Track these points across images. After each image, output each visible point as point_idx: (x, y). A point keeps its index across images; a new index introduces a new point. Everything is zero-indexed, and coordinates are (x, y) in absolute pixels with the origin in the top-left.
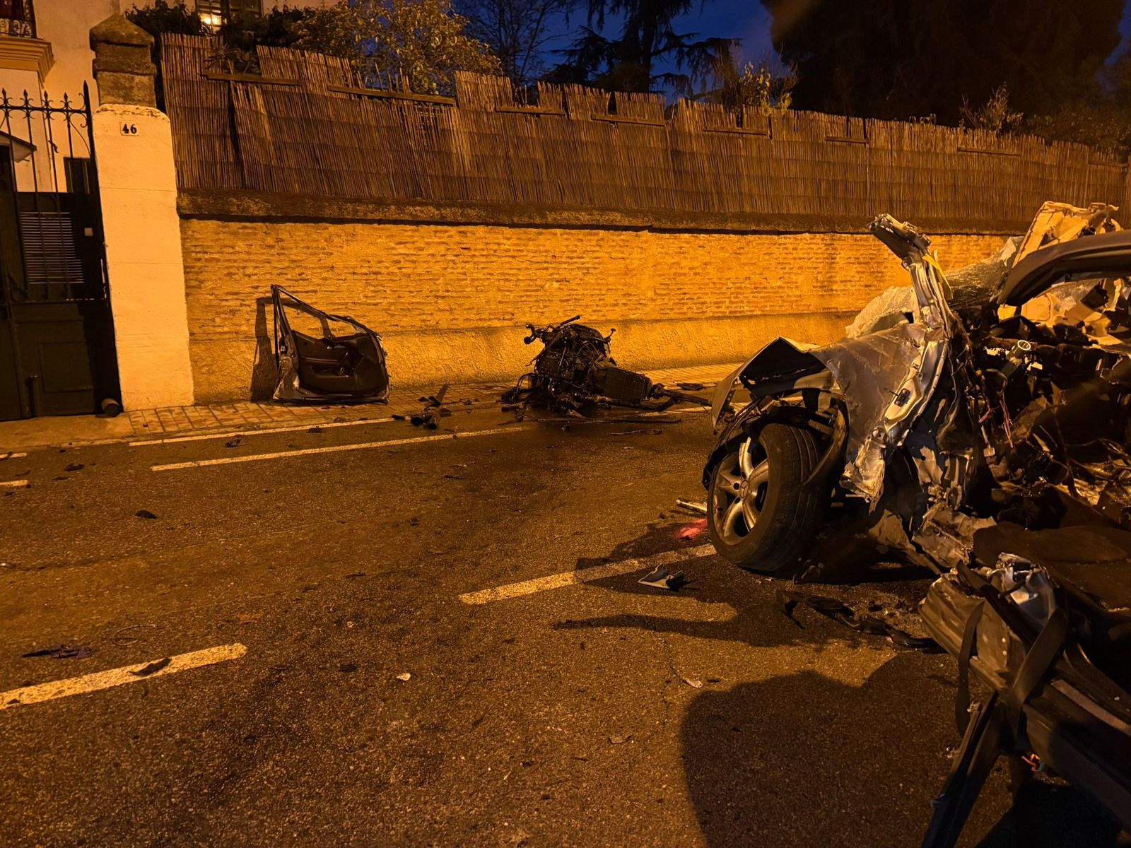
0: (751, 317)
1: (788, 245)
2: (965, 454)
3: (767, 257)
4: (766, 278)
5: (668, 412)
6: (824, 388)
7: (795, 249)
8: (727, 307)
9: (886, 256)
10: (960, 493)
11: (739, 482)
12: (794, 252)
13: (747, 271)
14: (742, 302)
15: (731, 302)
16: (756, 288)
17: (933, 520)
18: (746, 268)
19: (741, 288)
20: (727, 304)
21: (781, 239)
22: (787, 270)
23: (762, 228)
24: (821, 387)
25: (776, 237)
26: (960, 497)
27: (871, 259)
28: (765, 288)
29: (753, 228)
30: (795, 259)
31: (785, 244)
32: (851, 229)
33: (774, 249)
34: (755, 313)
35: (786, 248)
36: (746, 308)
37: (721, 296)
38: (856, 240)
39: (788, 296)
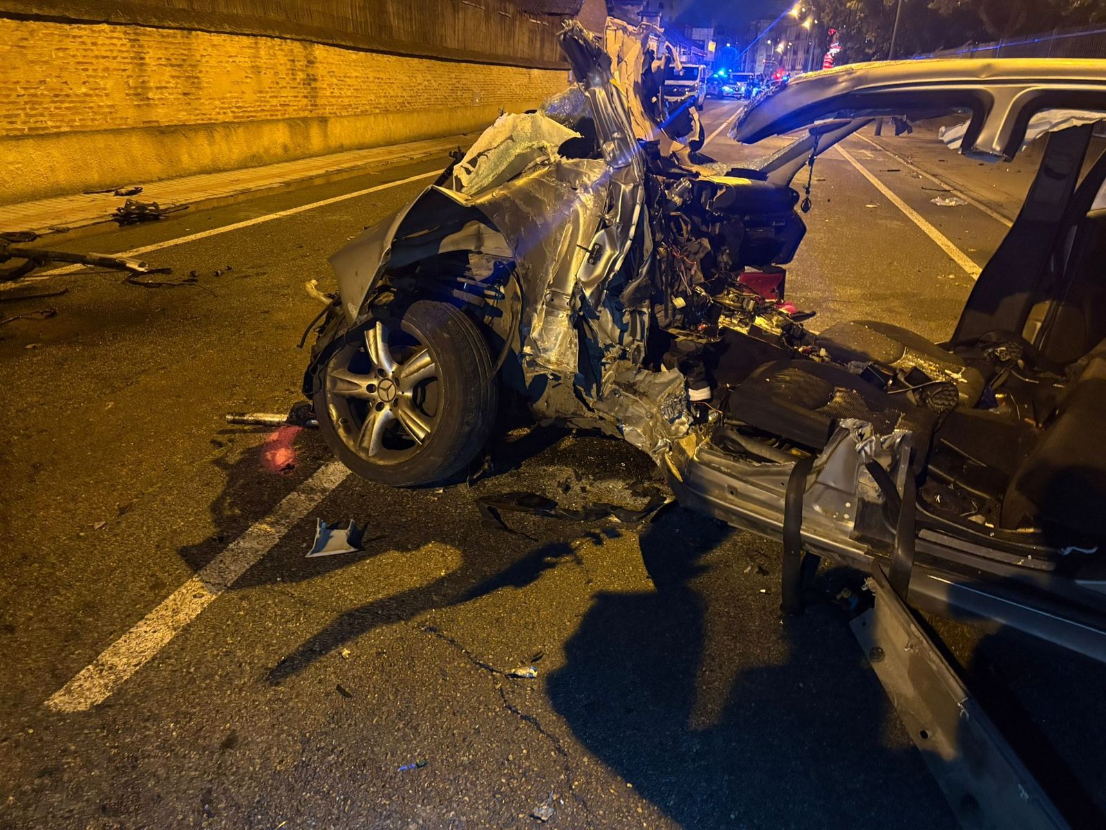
0: (58, 135)
1: (85, 39)
2: (642, 307)
3: (61, 54)
4: (66, 83)
6: (476, 248)
7: (94, 44)
8: (24, 123)
9: (199, 58)
10: (643, 349)
11: (375, 382)
12: (93, 48)
13: (38, 72)
14: (42, 115)
15: (27, 115)
16: (57, 96)
17: (615, 382)
18: (37, 68)
19: (35, 95)
20: (23, 116)
21: (75, 30)
22: (90, 72)
23: (46, 12)
24: (472, 248)
25: (67, 27)
26: (643, 355)
27: (184, 60)
28: (68, 96)
29: (35, 11)
30: (97, 57)
31: (80, 37)
32: (155, 21)
33: (67, 43)
34: (62, 130)
35: (83, 43)
36: (50, 123)
37: (11, 106)
38: (163, 36)
39: (100, 106)
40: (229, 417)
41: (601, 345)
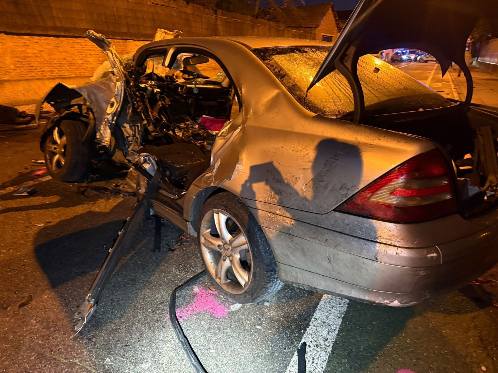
0: (70, 78)
1: (82, 44)
2: (138, 124)
3: (72, 49)
4: (74, 59)
5: (31, 125)
6: (84, 103)
7: (86, 45)
8: (57, 73)
9: (130, 50)
10: (139, 138)
11: (56, 147)
12: (85, 46)
13: (63, 55)
14: (64, 71)
15: (59, 71)
16: (70, 64)
17: (132, 150)
18: (63, 54)
19: (61, 64)
20: (57, 71)
21: (78, 40)
22: (84, 56)
23: (67, 34)
24: (82, 103)
25: (75, 39)
26: (139, 140)
27: (123, 51)
28: (74, 64)
29: (63, 34)
30: (87, 50)
31: (80, 43)
32: (111, 37)
33: (75, 45)
34: (72, 76)
35: (81, 45)
36: (67, 74)
37: (52, 68)
38: (115, 42)
39: (87, 68)
40: (33, 161)
41: (125, 137)
